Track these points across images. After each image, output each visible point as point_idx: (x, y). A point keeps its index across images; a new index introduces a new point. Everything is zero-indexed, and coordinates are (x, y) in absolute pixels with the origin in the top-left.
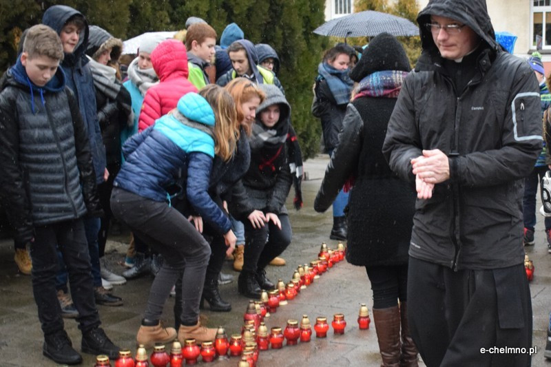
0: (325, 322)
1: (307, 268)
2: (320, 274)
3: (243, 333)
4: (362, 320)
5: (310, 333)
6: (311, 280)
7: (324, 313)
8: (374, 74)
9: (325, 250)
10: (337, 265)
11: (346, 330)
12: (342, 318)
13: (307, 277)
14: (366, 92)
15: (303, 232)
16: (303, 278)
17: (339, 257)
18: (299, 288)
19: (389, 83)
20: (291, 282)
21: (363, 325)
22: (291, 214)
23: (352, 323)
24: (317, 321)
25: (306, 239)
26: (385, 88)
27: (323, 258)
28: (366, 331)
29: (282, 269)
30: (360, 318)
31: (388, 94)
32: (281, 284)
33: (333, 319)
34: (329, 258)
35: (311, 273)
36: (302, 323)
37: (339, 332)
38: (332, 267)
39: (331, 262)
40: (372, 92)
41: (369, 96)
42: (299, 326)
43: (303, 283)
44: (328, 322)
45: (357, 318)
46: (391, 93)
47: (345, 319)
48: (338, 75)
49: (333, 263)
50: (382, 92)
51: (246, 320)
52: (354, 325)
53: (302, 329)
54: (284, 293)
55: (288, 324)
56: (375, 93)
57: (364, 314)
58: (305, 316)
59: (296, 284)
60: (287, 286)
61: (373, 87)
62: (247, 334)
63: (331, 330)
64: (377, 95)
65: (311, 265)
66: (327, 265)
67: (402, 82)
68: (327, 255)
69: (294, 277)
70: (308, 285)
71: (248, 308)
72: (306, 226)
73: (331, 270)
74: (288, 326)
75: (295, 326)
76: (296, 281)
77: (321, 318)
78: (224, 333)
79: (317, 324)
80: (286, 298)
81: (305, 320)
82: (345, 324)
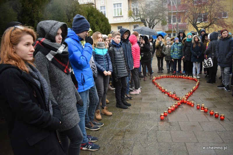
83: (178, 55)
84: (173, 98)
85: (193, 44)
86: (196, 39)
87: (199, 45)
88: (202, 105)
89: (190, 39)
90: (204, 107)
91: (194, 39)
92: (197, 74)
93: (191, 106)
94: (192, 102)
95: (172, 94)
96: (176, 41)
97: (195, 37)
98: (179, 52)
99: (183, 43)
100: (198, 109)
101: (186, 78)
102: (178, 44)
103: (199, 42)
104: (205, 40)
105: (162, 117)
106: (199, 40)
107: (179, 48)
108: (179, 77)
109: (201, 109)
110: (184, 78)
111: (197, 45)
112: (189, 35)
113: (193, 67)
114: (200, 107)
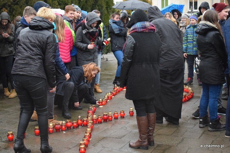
0: (117, 114)
1: (109, 93)
2: (114, 96)
3: (87, 118)
4: (131, 112)
5: (112, 118)
6: (111, 98)
7: (116, 110)
8: (138, 23)
9: (116, 87)
10: (120, 92)
11: (125, 116)
12: (124, 112)
13: (109, 97)
14: (135, 30)
15: (107, 80)
16: (108, 97)
17: (121, 89)
18: (107, 101)
19: (144, 26)
20: (104, 99)
21: (132, 114)
22: (103, 73)
23: (127, 114)
24: (114, 113)
25: (108, 83)
26: (143, 28)
27: (115, 89)
28: (132, 117)
29: (100, 94)
30: (130, 112)
31: (144, 31)
32: (101, 99)
33: (120, 112)
34: (117, 90)
35: (111, 95)
36: (109, 114)
37: (123, 117)
38: (118, 93)
39: (118, 91)
40: (138, 30)
41: (136, 32)
42: (108, 115)
43: (108, 99)
44: (118, 113)
45: (129, 112)
46: (145, 30)
47: (125, 112)
48: (115, 23)
49: (119, 91)
50: (142, 30)
51: (88, 113)
52: (128, 115)
53: (109, 116)
54: (102, 103)
55: (104, 114)
56: (139, 30)
57: (131, 111)
58: (110, 111)
59: (106, 99)
60: (102, 100)
61: (138, 28)
62: (89, 118)
63: (119, 117)
64: (140, 31)
65: (111, 92)
66: (117, 92)
67: (149, 26)
68: (117, 88)
69: (105, 97)
70: (110, 100)
71: (89, 109)
72: (109, 78)
73: (118, 94)
74: (104, 115)
75: (107, 115)
76: (106, 98)
77: (116, 112)
78: (81, 118)
79: (114, 114)
80: (102, 105)
81: (110, 113)
82: (125, 114)
83: (193, 47)
102: (194, 27)
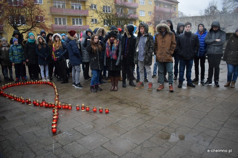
83: (19, 58)
84: (42, 106)
85: (38, 45)
86: (41, 40)
87: (45, 46)
88: (82, 105)
89: (33, 40)
90: (84, 107)
91: (39, 40)
92: (47, 77)
93: (70, 109)
94: (69, 105)
95: (41, 102)
96: (15, 43)
97: (39, 38)
98: (19, 56)
99: (24, 45)
100: (78, 110)
101: (36, 83)
102: (17, 46)
103: (44, 43)
104: (50, 40)
105: (54, 129)
106: (43, 41)
107: (18, 51)
108: (26, 83)
109: (82, 110)
110: (33, 84)
111: (42, 47)
112: (32, 36)
113: (40, 70)
114: (79, 108)
